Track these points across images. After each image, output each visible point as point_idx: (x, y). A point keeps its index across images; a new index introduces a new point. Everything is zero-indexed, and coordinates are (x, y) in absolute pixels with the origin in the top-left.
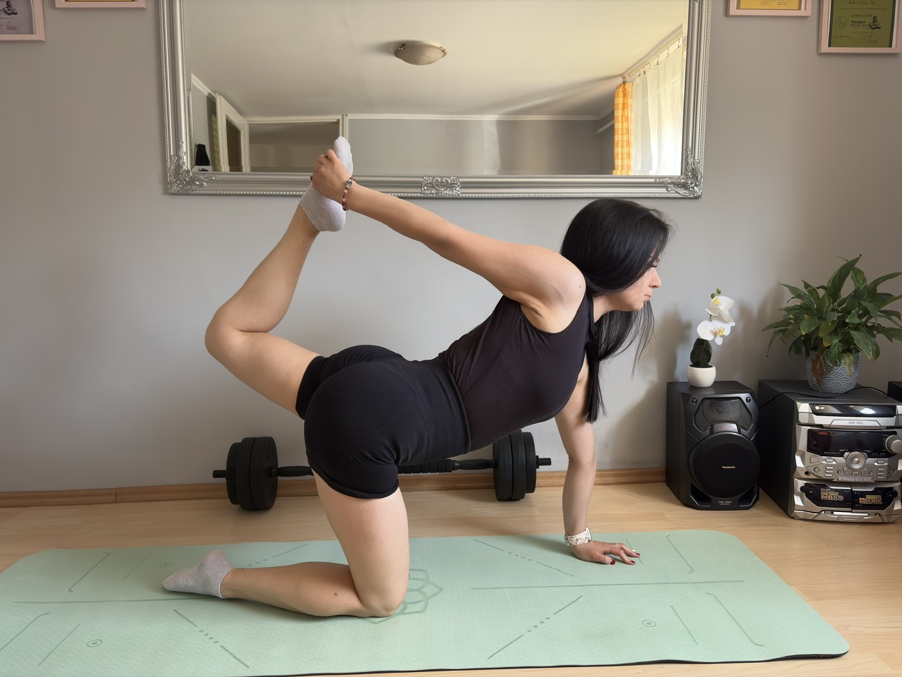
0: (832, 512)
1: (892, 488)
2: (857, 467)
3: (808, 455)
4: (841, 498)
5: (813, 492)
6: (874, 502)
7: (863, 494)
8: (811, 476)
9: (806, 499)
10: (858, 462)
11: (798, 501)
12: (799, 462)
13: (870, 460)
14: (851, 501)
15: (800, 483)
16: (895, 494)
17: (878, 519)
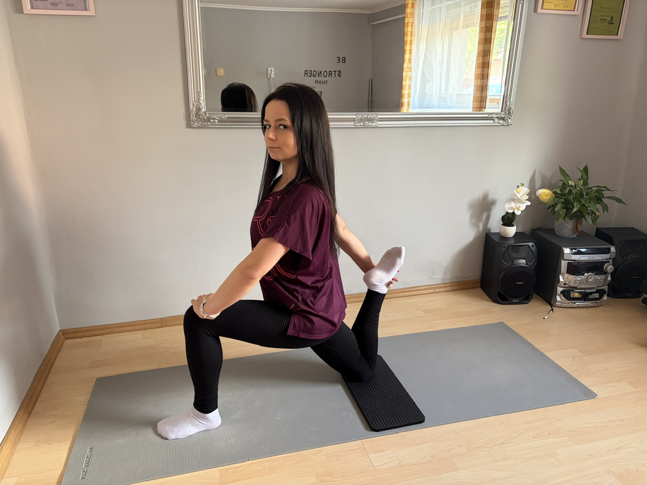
0: (575, 303)
1: (603, 289)
2: (591, 280)
3: (567, 275)
4: (580, 296)
5: (566, 294)
6: (595, 297)
7: (591, 293)
8: (567, 286)
9: (563, 297)
10: (591, 278)
11: (558, 298)
12: (561, 279)
13: (596, 276)
14: (585, 297)
15: (560, 289)
16: (605, 292)
17: (596, 305)
